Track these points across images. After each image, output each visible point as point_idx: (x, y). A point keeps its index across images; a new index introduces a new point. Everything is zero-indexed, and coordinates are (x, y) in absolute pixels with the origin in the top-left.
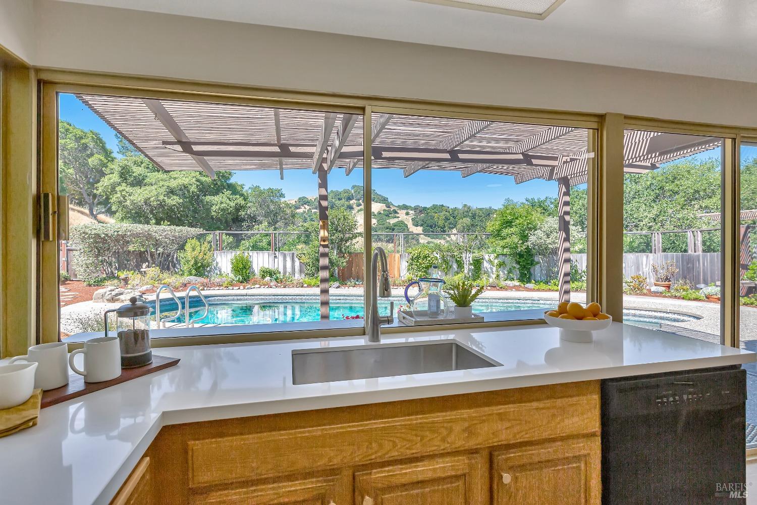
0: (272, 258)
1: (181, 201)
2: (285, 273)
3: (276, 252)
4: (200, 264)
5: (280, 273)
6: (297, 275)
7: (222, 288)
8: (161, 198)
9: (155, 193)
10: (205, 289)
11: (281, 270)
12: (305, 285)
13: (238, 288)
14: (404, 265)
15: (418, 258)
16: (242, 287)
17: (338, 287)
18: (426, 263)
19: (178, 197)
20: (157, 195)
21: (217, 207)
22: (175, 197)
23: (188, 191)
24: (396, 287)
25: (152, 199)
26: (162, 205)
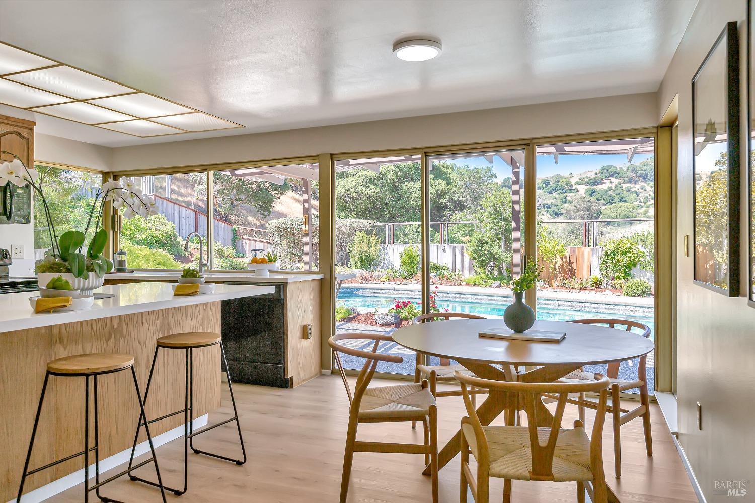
0: (440, 251)
1: (378, 190)
2: (454, 269)
3: (445, 245)
4: (364, 257)
5: (448, 269)
6: (466, 272)
7: (379, 282)
8: (359, 188)
9: (354, 183)
10: (364, 282)
11: (450, 266)
12: (464, 283)
13: (395, 282)
14: (596, 262)
15: (613, 254)
16: (398, 282)
17: (499, 287)
18: (625, 261)
19: (376, 187)
20: (356, 186)
21: (416, 195)
22: (372, 187)
23: (386, 179)
24: (567, 290)
25: (351, 190)
26: (360, 195)
